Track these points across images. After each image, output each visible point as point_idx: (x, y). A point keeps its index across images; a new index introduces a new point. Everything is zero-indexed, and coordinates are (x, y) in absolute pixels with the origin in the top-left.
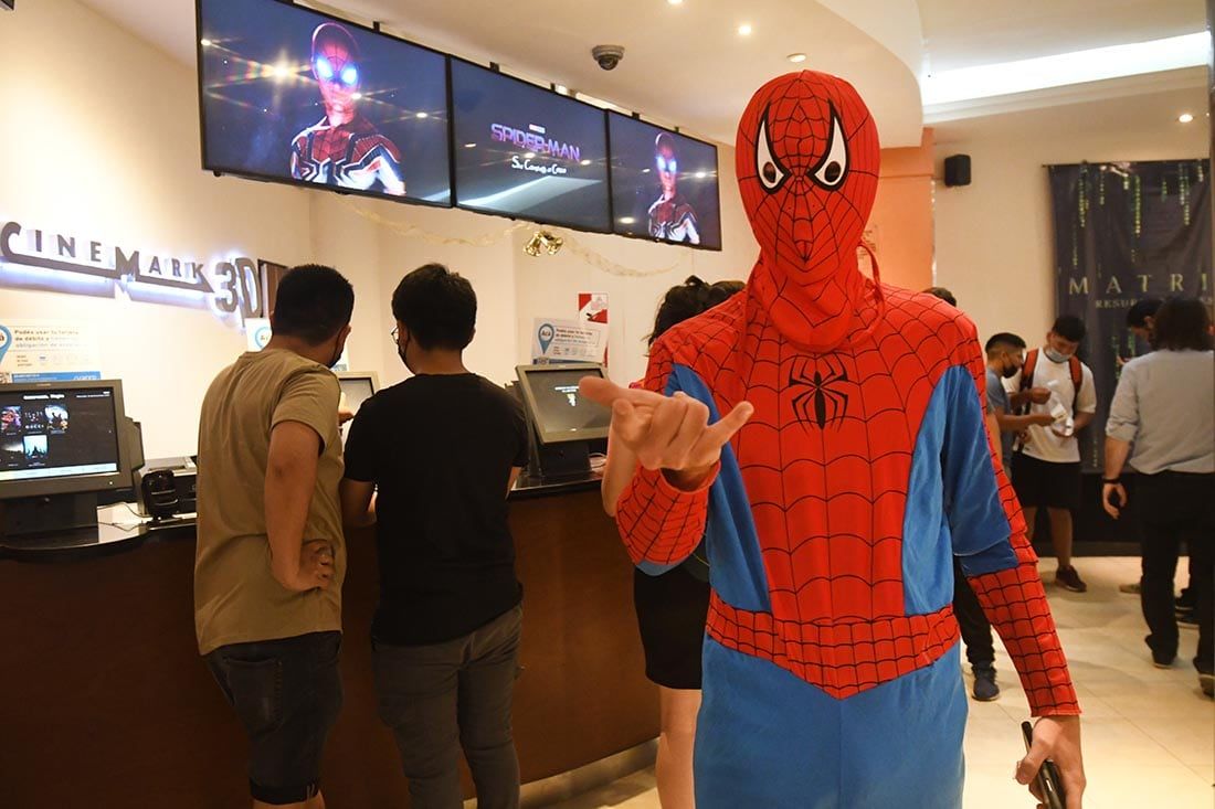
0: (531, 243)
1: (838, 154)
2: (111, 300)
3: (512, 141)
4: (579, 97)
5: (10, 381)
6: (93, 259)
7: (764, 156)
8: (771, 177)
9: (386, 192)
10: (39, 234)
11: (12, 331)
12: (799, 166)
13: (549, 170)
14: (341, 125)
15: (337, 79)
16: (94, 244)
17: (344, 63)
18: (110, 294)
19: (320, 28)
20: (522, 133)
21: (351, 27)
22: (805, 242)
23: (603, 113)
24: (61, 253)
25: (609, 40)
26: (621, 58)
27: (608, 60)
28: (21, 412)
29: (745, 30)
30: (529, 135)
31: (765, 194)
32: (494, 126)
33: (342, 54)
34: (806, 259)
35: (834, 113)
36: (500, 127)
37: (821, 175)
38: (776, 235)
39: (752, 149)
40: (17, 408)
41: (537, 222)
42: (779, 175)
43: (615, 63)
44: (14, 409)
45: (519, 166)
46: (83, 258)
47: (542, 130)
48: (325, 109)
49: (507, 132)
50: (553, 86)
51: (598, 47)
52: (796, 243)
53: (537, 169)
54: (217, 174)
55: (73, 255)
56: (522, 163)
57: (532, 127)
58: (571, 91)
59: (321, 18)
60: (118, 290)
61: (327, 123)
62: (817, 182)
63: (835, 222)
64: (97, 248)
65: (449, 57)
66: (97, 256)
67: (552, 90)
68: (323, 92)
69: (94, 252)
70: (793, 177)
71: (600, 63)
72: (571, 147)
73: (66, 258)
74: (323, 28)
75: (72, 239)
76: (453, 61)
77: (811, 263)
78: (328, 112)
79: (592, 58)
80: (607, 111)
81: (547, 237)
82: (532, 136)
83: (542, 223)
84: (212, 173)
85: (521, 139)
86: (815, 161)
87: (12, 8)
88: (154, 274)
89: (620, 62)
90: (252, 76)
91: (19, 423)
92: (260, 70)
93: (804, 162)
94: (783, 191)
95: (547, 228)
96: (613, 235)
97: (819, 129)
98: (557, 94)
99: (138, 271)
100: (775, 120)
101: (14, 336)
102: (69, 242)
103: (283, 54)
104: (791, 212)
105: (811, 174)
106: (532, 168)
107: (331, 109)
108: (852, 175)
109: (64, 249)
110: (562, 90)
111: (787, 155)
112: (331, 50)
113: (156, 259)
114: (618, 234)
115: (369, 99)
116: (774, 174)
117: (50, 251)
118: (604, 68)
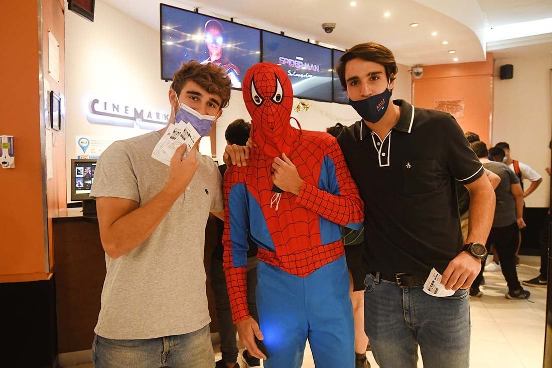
0: (296, 107)
1: (280, 91)
2: (132, 128)
3: (288, 64)
4: (320, 44)
5: (89, 158)
6: (126, 113)
7: (254, 93)
8: (258, 101)
9: (233, 87)
10: (105, 103)
11: (90, 140)
12: (267, 96)
13: (305, 76)
14: (216, 61)
15: (215, 42)
16: (126, 107)
17: (218, 35)
18: (132, 126)
19: (208, 22)
20: (293, 60)
21: (221, 21)
22: (272, 123)
23: (331, 50)
24: (114, 110)
25: (329, 21)
26: (334, 28)
27: (328, 29)
28: (91, 169)
29: (387, 15)
30: (296, 61)
31: (256, 107)
32: (280, 58)
33: (217, 32)
34: (272, 129)
35: (276, 77)
36: (283, 58)
37: (275, 99)
38: (261, 121)
39: (249, 91)
40: (90, 168)
41: (298, 98)
42: (261, 100)
43: (332, 30)
44: (89, 168)
45: (291, 75)
46: (122, 112)
47: (302, 59)
48: (209, 54)
49: (286, 61)
50: (308, 40)
51: (324, 24)
52: (268, 123)
53: (299, 75)
54: (166, 81)
55: (118, 111)
56: (292, 73)
57: (297, 58)
58: (317, 42)
59: (209, 18)
60: (135, 125)
61: (210, 60)
62: (274, 101)
63: (281, 116)
64: (127, 109)
65: (261, 31)
66: (127, 112)
67: (308, 42)
68: (209, 48)
69: (126, 110)
70: (265, 101)
71: (325, 30)
72: (315, 66)
73: (115, 112)
74: (208, 23)
75: (118, 106)
76: (263, 32)
77: (274, 130)
78: (210, 55)
79: (322, 28)
80: (333, 50)
81: (303, 104)
82: (297, 61)
83: (301, 98)
84: (164, 81)
85: (292, 63)
86: (272, 94)
87: (93, 21)
88: (149, 119)
89: (334, 30)
90: (188, 39)
91: (90, 173)
92: (191, 37)
93: (269, 95)
94: (263, 105)
95: (303, 101)
96: (334, 104)
97: (273, 84)
98: (311, 43)
99: (143, 117)
100: (257, 81)
101: (90, 142)
102: (117, 107)
103: (200, 30)
104: (266, 113)
105: (272, 99)
106: (297, 75)
107: (212, 54)
108: (284, 98)
109: (115, 109)
110: (313, 42)
111: (263, 93)
112: (212, 30)
113: (150, 113)
114: (335, 102)
115: (234, 47)
116: (259, 100)
117: (110, 110)
118: (327, 32)
